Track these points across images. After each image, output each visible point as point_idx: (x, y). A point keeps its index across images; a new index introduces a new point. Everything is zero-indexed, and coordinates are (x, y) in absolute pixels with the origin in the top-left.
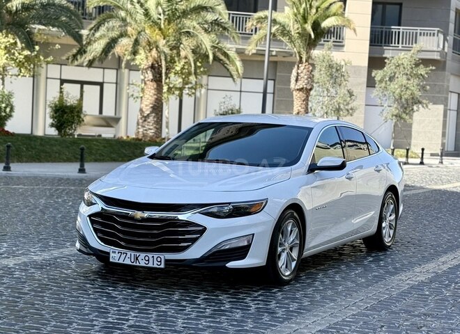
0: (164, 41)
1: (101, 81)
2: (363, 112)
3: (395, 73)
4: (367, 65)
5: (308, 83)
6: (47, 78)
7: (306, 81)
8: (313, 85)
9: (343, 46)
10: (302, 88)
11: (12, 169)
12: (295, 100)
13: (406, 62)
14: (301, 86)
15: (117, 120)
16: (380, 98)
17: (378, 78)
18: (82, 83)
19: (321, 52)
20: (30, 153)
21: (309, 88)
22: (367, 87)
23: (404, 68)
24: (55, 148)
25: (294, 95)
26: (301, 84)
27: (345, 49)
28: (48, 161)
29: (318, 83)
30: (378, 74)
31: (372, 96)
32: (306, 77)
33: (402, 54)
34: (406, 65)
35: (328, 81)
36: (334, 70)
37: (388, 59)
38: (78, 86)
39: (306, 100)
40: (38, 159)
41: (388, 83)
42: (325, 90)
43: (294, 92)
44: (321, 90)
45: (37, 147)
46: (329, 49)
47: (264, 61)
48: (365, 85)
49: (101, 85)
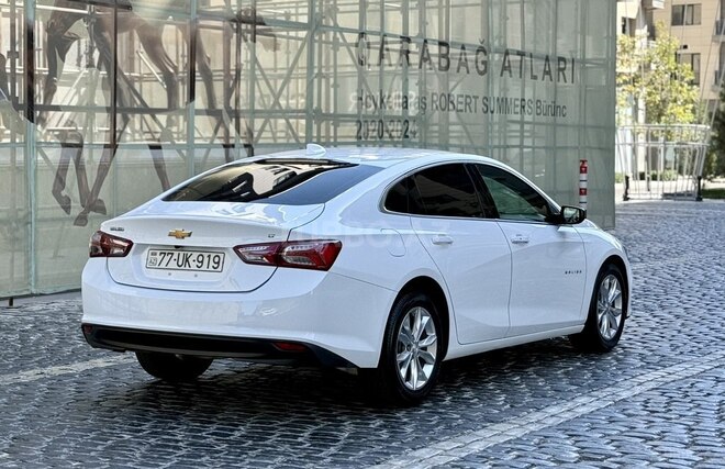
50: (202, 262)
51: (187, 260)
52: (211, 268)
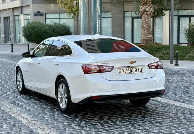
50: (137, 70)
51: (132, 70)
52: (140, 72)
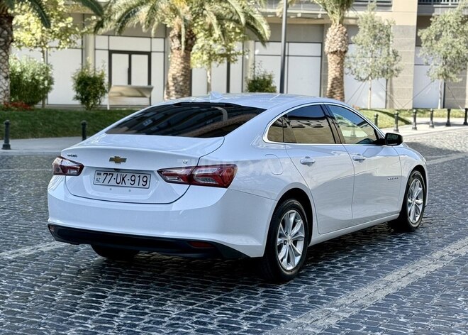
0: (188, 8)
1: (149, 50)
2: (413, 72)
3: (441, 31)
4: (415, 24)
5: (342, 45)
6: (95, 49)
7: (340, 44)
8: (347, 48)
9: (391, 6)
10: (336, 51)
11: (11, 147)
12: (329, 63)
13: (452, 20)
14: (335, 49)
15: (150, 89)
16: (426, 57)
17: (424, 37)
18: (130, 53)
19: (363, 12)
20: (47, 128)
21: (343, 50)
22: (416, 46)
23: (451, 26)
24: (74, 122)
25: (329, 59)
26: (335, 47)
27: (392, 9)
28: (65, 136)
29: (362, 44)
30: (424, 33)
31: (419, 55)
32: (340, 39)
33: (448, 12)
34: (451, 23)
35: (371, 42)
36: (377, 31)
37: (434, 17)
38: (127, 56)
39: (341, 63)
40: (54, 134)
41: (434, 41)
42: (368, 51)
43: (328, 55)
44: (364, 52)
45: (55, 121)
46: (373, 9)
47: (281, 24)
48: (414, 44)
49: (149, 54)
